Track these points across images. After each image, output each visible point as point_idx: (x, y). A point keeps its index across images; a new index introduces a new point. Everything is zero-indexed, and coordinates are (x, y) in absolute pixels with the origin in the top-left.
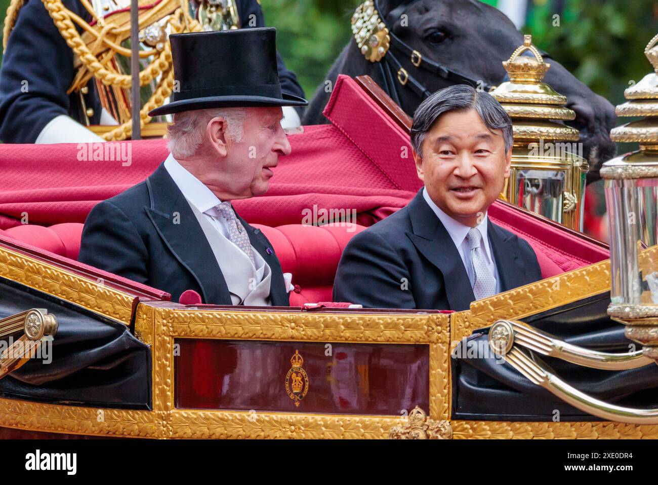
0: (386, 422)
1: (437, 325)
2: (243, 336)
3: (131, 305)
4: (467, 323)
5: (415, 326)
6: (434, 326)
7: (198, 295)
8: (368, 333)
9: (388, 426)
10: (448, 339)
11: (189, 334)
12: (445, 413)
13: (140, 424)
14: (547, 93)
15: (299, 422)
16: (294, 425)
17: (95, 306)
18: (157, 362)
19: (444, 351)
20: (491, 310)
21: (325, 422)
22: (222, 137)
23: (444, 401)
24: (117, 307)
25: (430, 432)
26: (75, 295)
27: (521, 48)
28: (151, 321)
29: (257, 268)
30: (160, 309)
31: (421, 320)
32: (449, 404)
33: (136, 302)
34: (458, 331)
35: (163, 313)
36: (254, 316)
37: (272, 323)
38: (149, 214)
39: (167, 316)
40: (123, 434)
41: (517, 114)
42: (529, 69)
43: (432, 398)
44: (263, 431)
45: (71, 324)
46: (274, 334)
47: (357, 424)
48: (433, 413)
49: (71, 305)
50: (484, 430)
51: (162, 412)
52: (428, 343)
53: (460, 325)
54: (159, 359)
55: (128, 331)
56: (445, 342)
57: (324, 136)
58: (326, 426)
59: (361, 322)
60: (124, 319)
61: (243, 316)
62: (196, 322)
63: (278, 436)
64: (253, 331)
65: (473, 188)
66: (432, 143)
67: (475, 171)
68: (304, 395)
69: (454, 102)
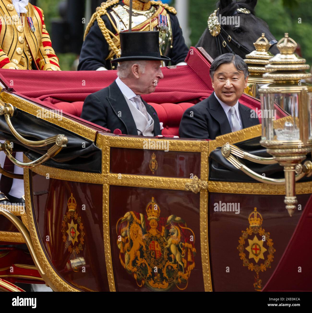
0: (185, 181)
1: (204, 145)
2: (135, 147)
3: (95, 134)
4: (215, 145)
5: (196, 145)
6: (203, 145)
7: (121, 131)
8: (179, 147)
10: (208, 150)
11: (115, 145)
12: (206, 178)
13: (97, 179)
14: (270, 55)
15: (154, 180)
16: (152, 181)
17: (82, 134)
18: (104, 155)
19: (206, 155)
20: (223, 140)
21: (163, 180)
22: (137, 71)
23: (206, 174)
24: (90, 135)
25: (200, 185)
26: (75, 129)
27: (261, 38)
28: (102, 140)
29: (149, 120)
30: (105, 136)
31: (198, 143)
33: (97, 133)
34: (211, 148)
36: (139, 140)
38: (108, 99)
39: (108, 138)
40: (91, 182)
41: (257, 63)
42: (263, 46)
43: (201, 172)
44: (141, 182)
45: (73, 140)
47: (174, 181)
48: (202, 178)
49: (74, 133)
50: (220, 185)
51: (105, 174)
52: (200, 152)
53: (213, 146)
55: (93, 144)
56: (206, 152)
57: (184, 69)
58: (163, 181)
59: (177, 143)
60: (92, 139)
61: (135, 139)
62: (118, 141)
63: (146, 185)
64: (137, 145)
65: (232, 92)
66: (216, 75)
67: (232, 86)
68: (156, 170)
69: (225, 60)
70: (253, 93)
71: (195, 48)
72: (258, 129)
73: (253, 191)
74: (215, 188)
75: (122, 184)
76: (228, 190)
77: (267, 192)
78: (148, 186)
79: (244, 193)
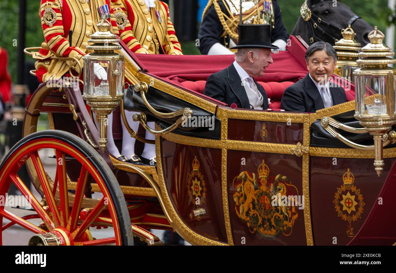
0: (290, 146)
1: (306, 117)
2: (248, 118)
3: (215, 108)
4: (315, 117)
5: (299, 117)
7: (236, 105)
9: (290, 148)
11: (232, 117)
12: (307, 144)
13: (217, 144)
14: (355, 42)
15: (264, 145)
16: (262, 146)
17: (205, 108)
19: (308, 125)
20: (322, 113)
21: (272, 146)
22: (252, 57)
23: (307, 141)
25: (302, 150)
26: (199, 104)
27: (347, 29)
28: (221, 113)
29: (259, 97)
30: (224, 109)
31: (301, 115)
32: (309, 142)
33: (217, 106)
34: (312, 120)
36: (252, 112)
37: (257, 115)
38: (227, 79)
39: (226, 111)
40: (212, 147)
42: (349, 35)
43: (304, 140)
44: (253, 148)
45: (197, 113)
46: (257, 118)
47: (281, 147)
48: (304, 144)
49: (197, 107)
50: (319, 150)
51: (224, 141)
52: (303, 123)
53: (313, 118)
54: (223, 124)
55: (214, 116)
56: (308, 123)
57: (285, 54)
58: (272, 147)
59: (284, 115)
60: (213, 112)
61: (248, 112)
62: (234, 113)
64: (251, 117)
65: (323, 74)
66: (311, 60)
67: (324, 69)
68: (266, 137)
69: (318, 48)
70: (341, 73)
71: (294, 37)
72: (351, 104)
73: (347, 156)
74: (315, 153)
75: (238, 149)
76: (326, 154)
77: (358, 156)
78: (259, 150)
79: (339, 157)
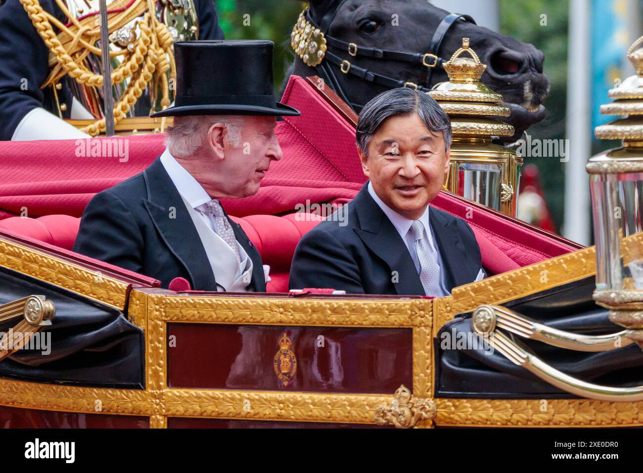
0: (371, 400)
1: (420, 310)
2: (233, 320)
3: (124, 291)
4: (449, 308)
5: (399, 311)
6: (417, 311)
7: (187, 282)
8: (353, 317)
9: (373, 404)
10: (431, 323)
11: (181, 318)
12: (428, 391)
13: (134, 403)
14: (484, 91)
15: (288, 400)
16: (283, 403)
17: (90, 293)
18: (150, 344)
19: (427, 334)
20: (471, 295)
21: (313, 400)
22: (221, 142)
23: (427, 381)
25: (414, 410)
26: (70, 282)
27: (460, 51)
28: (144, 307)
29: (241, 261)
30: (153, 296)
31: (405, 305)
32: (431, 383)
33: (130, 288)
34: (439, 316)
35: (155, 299)
36: (244, 301)
37: (262, 308)
38: (146, 206)
39: (160, 302)
40: (117, 412)
41: (457, 111)
42: (468, 70)
43: (416, 378)
44: (252, 408)
45: (68, 309)
46: (263, 319)
47: (344, 403)
48: (417, 391)
49: (66, 292)
50: (466, 407)
51: (155, 391)
52: (411, 327)
53: (442, 310)
54: (152, 342)
55: (122, 316)
56: (427, 326)
58: (314, 404)
59: (347, 307)
60: (118, 304)
61: (233, 302)
62: (188, 307)
63: (267, 413)
64: (241, 315)
65: (417, 187)
67: (418, 171)
68: (292, 375)
69: (397, 107)
71: (303, 80)
72: (564, 265)
73: (554, 421)
74: (452, 416)
75: (201, 414)
76: (487, 420)
77: (591, 421)
78: (272, 416)
79: (530, 425)
